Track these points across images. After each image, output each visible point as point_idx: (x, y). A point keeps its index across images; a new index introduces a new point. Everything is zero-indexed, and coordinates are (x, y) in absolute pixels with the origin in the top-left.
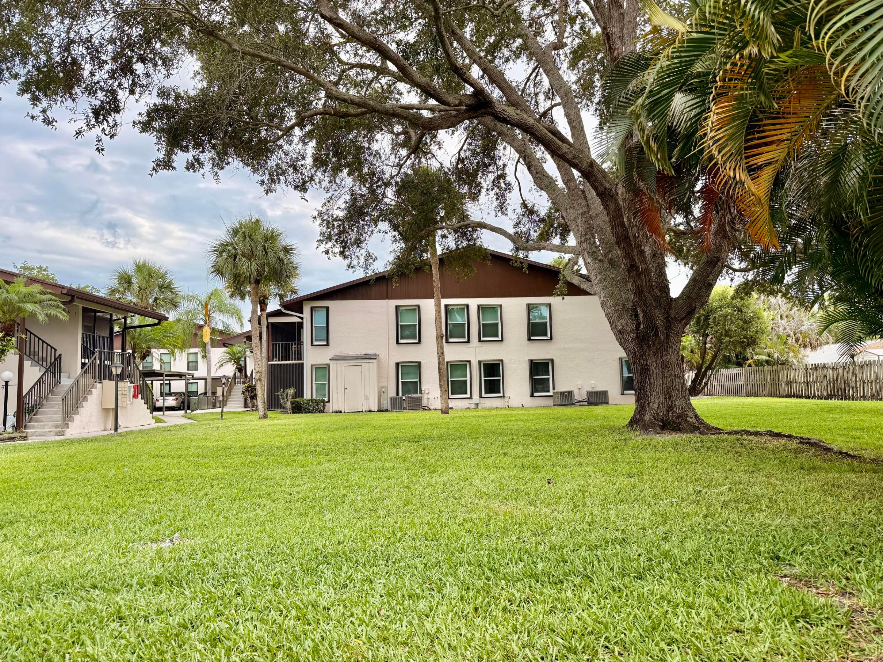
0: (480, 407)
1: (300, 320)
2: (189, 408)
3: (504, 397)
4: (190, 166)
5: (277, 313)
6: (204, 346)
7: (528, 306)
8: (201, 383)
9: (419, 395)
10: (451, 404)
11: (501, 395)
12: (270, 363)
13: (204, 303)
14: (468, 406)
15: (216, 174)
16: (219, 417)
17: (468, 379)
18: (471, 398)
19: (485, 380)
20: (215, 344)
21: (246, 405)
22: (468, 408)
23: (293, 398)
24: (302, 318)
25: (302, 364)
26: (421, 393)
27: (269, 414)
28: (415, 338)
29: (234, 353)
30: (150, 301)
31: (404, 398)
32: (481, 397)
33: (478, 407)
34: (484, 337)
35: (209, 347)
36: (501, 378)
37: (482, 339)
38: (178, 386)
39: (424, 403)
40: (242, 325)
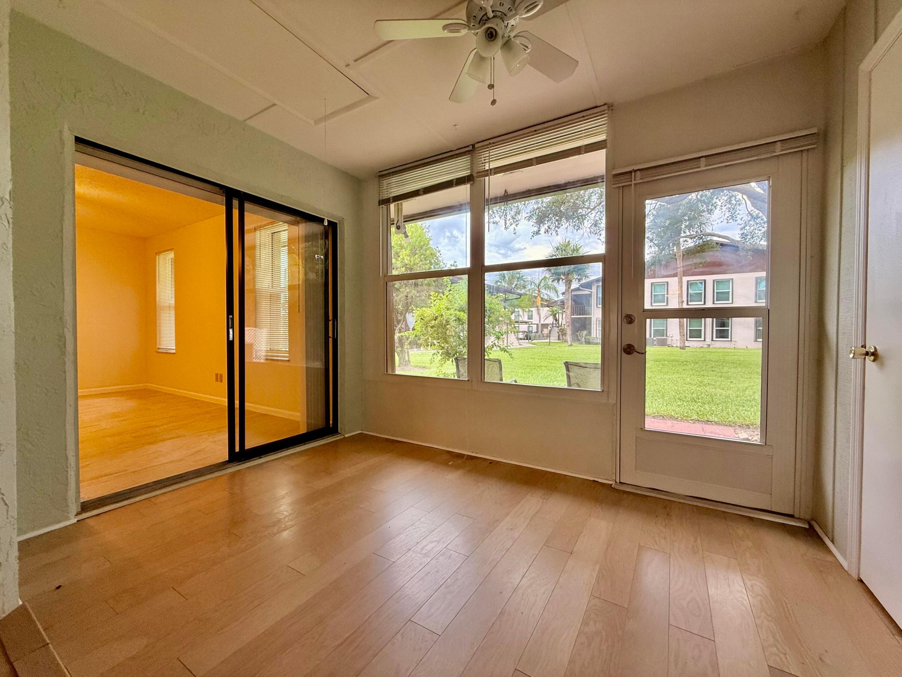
0: (711, 347)
1: (590, 293)
2: (530, 339)
3: (731, 341)
4: (547, 231)
5: (577, 289)
6: (537, 307)
7: (757, 279)
8: (535, 326)
9: (665, 337)
10: (687, 344)
11: (729, 339)
12: (572, 317)
13: (537, 285)
14: (702, 346)
15: (557, 231)
16: (548, 344)
17: (703, 328)
18: (705, 340)
19: (716, 330)
20: (542, 305)
21: (559, 339)
22: (702, 347)
23: (585, 336)
24: (591, 292)
25: (591, 318)
26: (666, 336)
27: (573, 344)
28: (664, 302)
29: (553, 311)
30: (513, 286)
31: (655, 339)
32: (712, 340)
33: (709, 347)
34: (717, 301)
35: (540, 308)
36: (730, 328)
37: (715, 302)
38: (524, 327)
39: (669, 342)
40: (558, 296)
